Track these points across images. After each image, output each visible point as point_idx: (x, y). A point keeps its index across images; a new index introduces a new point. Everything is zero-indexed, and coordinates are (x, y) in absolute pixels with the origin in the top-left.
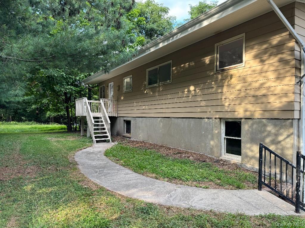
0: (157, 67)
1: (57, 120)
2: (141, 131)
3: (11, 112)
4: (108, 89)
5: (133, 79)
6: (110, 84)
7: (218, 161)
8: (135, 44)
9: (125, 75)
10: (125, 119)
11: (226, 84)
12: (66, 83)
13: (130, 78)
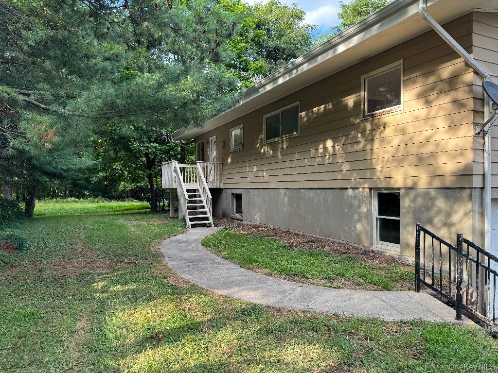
0: (279, 111)
1: (135, 195)
2: (257, 210)
3: (68, 184)
4: (208, 147)
5: (244, 130)
6: (210, 139)
7: (366, 253)
8: (249, 74)
9: (233, 124)
10: (234, 191)
11: (377, 136)
12: (146, 139)
13: (241, 129)
